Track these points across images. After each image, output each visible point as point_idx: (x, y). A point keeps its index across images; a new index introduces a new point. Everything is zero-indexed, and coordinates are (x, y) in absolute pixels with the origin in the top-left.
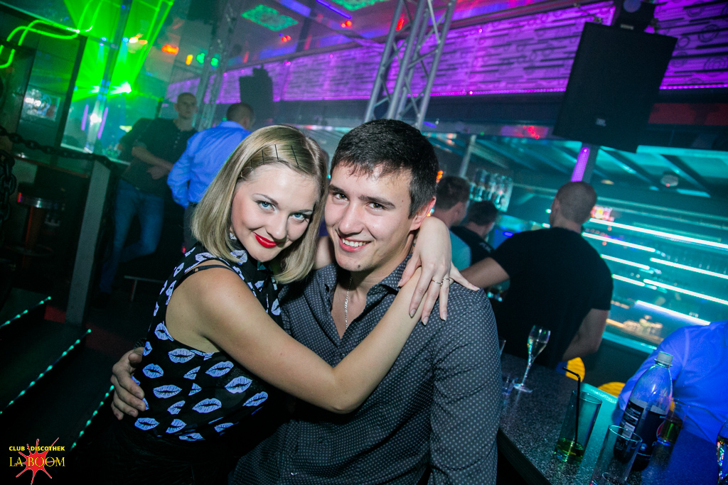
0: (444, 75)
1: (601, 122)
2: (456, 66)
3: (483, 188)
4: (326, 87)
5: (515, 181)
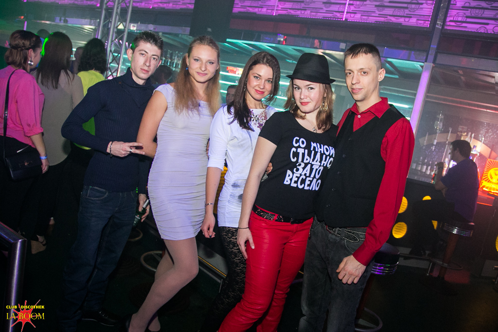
1: (209, 30)
3: (169, 60)
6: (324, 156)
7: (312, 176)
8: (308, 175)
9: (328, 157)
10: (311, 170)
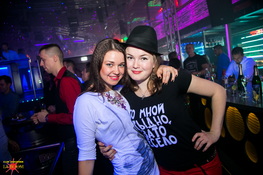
0: (187, 20)
1: (222, 19)
2: (189, 16)
3: (213, 43)
4: (161, 35)
5: (223, 36)
6: (154, 118)
7: (158, 136)
8: (154, 137)
9: (158, 117)
10: (153, 132)
